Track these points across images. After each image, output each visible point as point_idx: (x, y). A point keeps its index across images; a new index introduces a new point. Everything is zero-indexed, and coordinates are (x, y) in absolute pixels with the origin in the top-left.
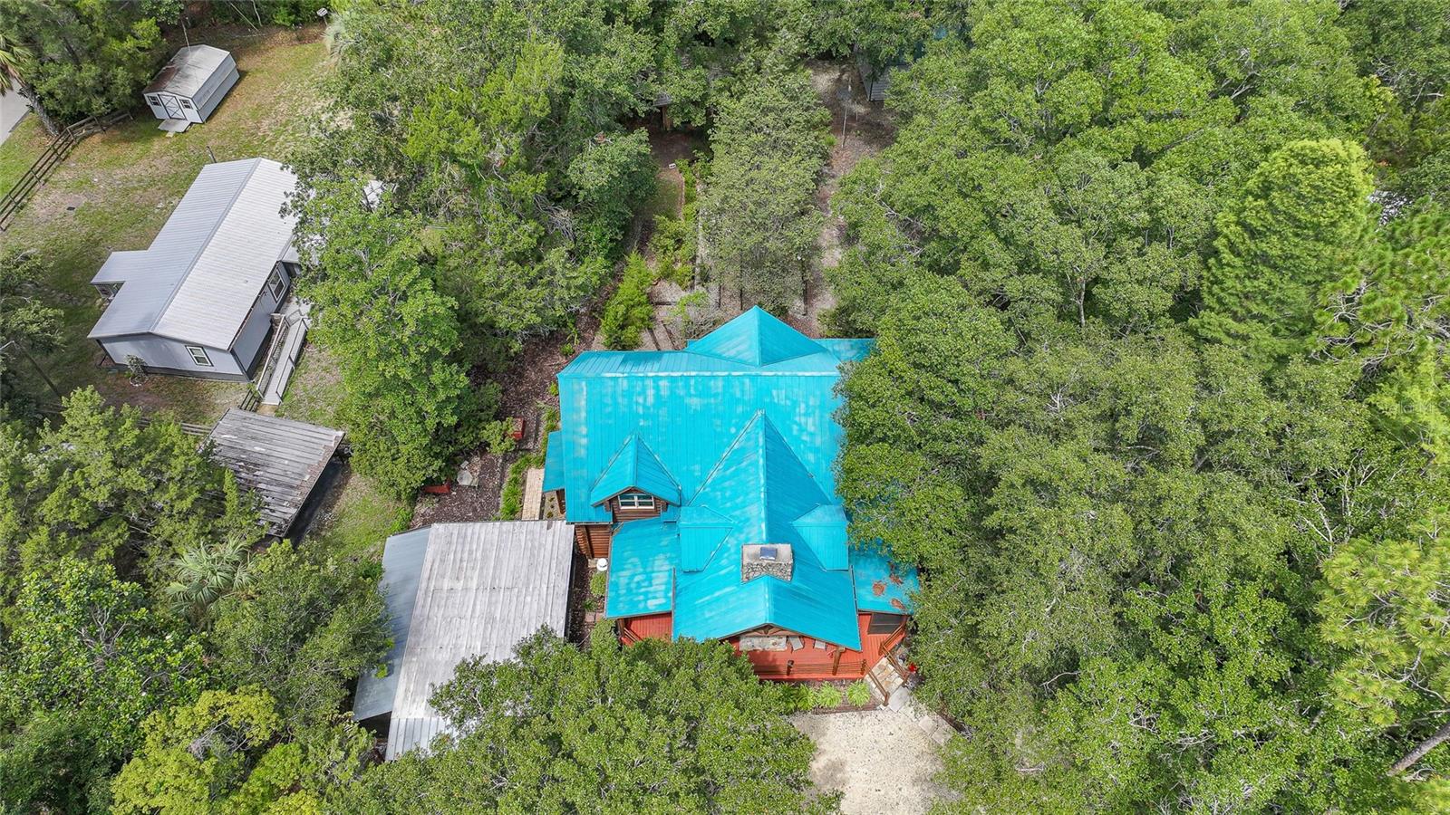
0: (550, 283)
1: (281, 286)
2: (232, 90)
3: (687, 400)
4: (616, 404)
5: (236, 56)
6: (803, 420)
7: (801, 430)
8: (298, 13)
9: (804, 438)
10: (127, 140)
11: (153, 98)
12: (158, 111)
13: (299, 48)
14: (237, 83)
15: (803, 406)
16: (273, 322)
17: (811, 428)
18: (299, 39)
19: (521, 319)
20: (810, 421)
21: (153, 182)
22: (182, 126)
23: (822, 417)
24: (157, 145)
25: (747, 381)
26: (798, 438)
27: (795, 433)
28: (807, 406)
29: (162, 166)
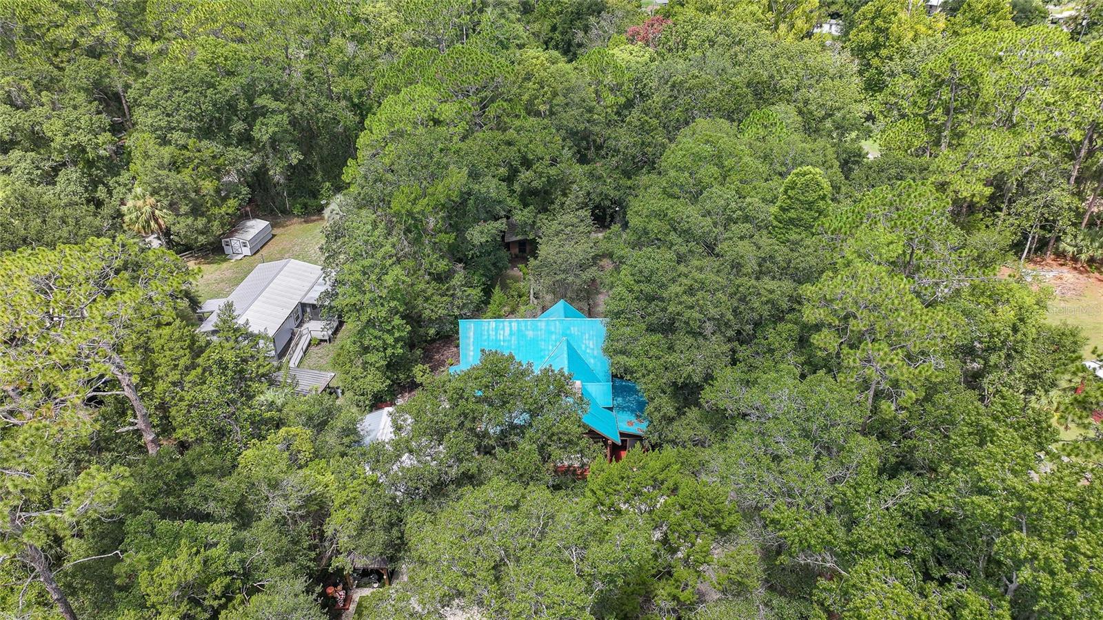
0: (452, 295)
1: (298, 317)
2: (267, 242)
3: (527, 333)
4: (489, 335)
5: (273, 226)
6: (587, 342)
7: (586, 347)
8: (306, 208)
9: (588, 351)
10: (209, 263)
11: (227, 242)
12: (228, 250)
13: (305, 225)
14: (270, 239)
15: (587, 335)
16: (293, 334)
17: (591, 346)
18: (305, 221)
19: (436, 313)
20: (591, 343)
21: (223, 281)
22: (240, 257)
23: (597, 340)
24: (225, 265)
25: (557, 323)
26: (585, 351)
27: (583, 349)
28: (589, 335)
29: (228, 274)
